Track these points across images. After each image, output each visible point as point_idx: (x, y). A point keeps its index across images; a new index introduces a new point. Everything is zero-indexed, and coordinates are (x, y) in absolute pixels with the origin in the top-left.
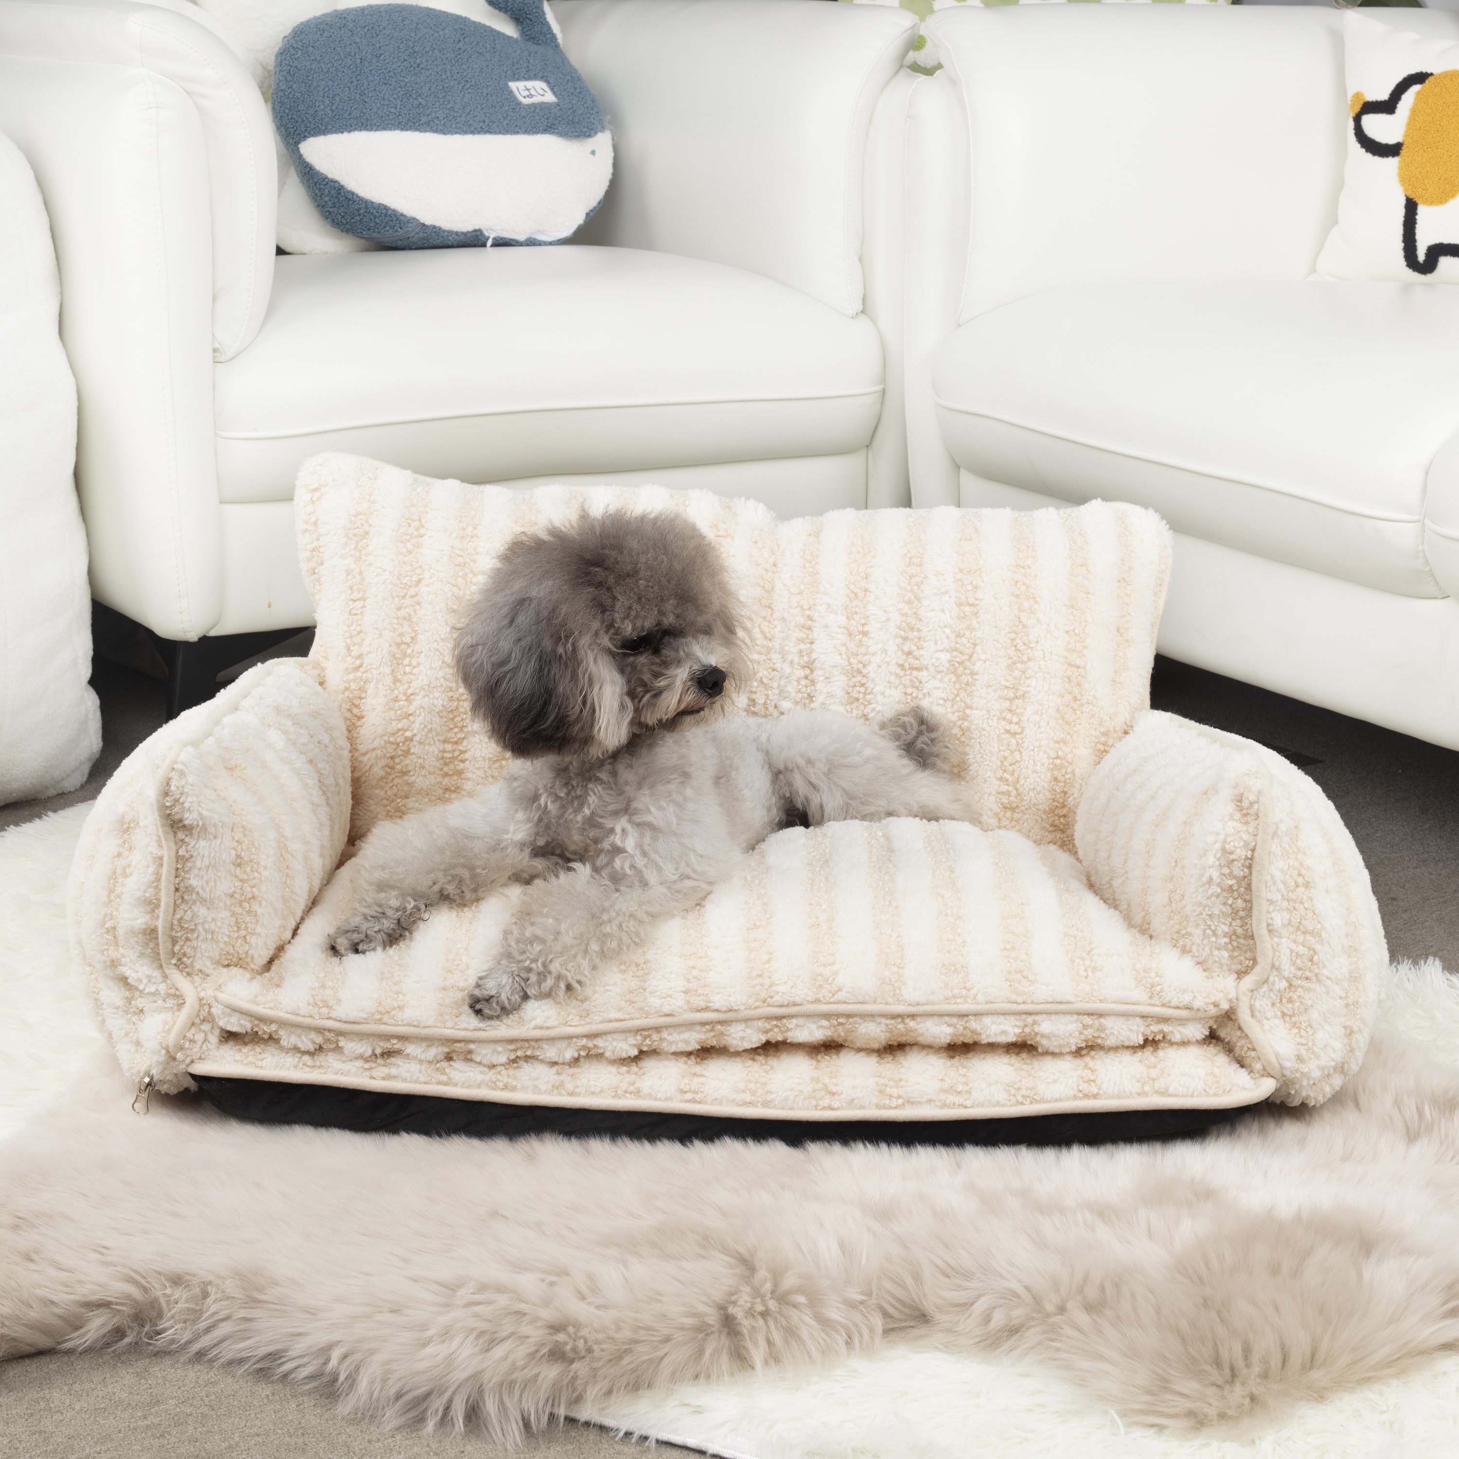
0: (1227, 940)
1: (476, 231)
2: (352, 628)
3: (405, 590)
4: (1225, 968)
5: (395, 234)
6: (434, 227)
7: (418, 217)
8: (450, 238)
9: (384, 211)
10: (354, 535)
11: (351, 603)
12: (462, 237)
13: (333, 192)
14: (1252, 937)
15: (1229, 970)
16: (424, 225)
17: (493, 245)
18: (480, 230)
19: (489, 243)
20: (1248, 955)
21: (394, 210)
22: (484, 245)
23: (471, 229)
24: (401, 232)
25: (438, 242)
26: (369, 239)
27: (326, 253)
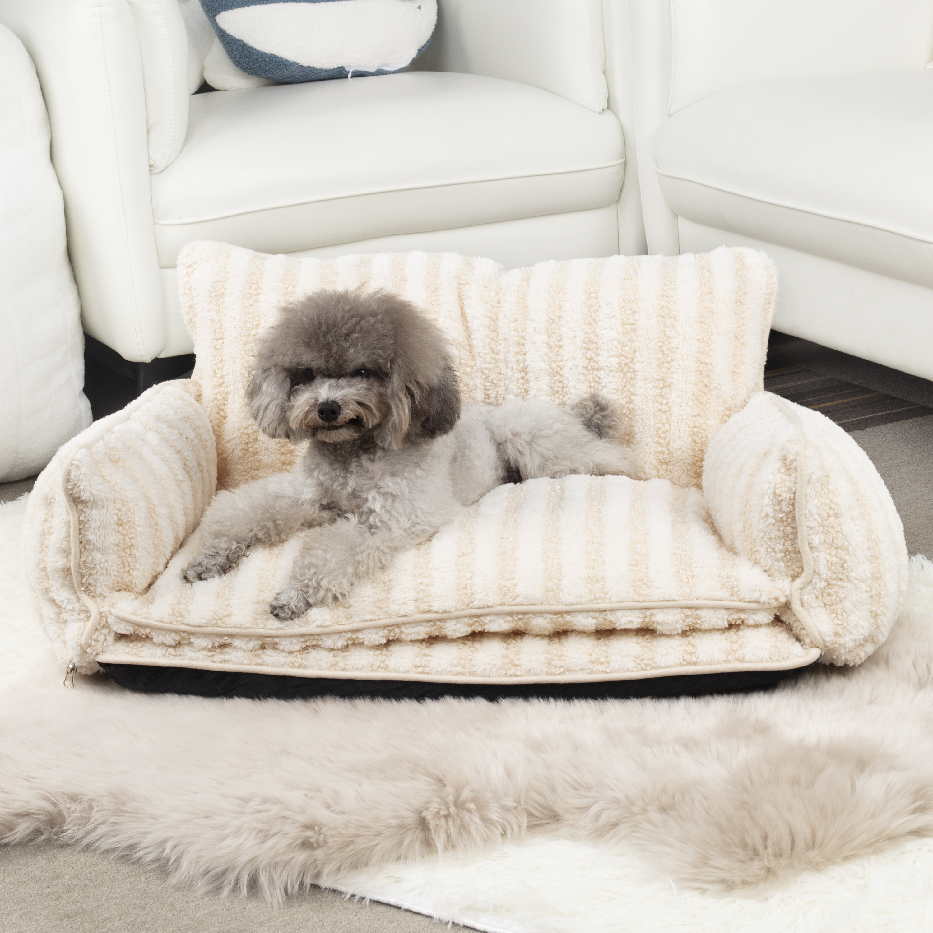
0: (782, 555)
1: (339, 68)
2: (216, 358)
3: (249, 332)
4: (783, 573)
5: (284, 74)
6: (310, 67)
7: (298, 62)
8: (322, 74)
9: (274, 59)
10: (215, 296)
11: (215, 341)
12: (330, 73)
13: (240, 48)
14: (799, 552)
15: (787, 575)
16: (302, 66)
17: (353, 77)
18: (342, 67)
19: (350, 75)
20: (798, 564)
21: (281, 58)
22: (346, 77)
23: (336, 67)
24: (287, 72)
25: (314, 77)
26: (267, 78)
27: (240, 89)
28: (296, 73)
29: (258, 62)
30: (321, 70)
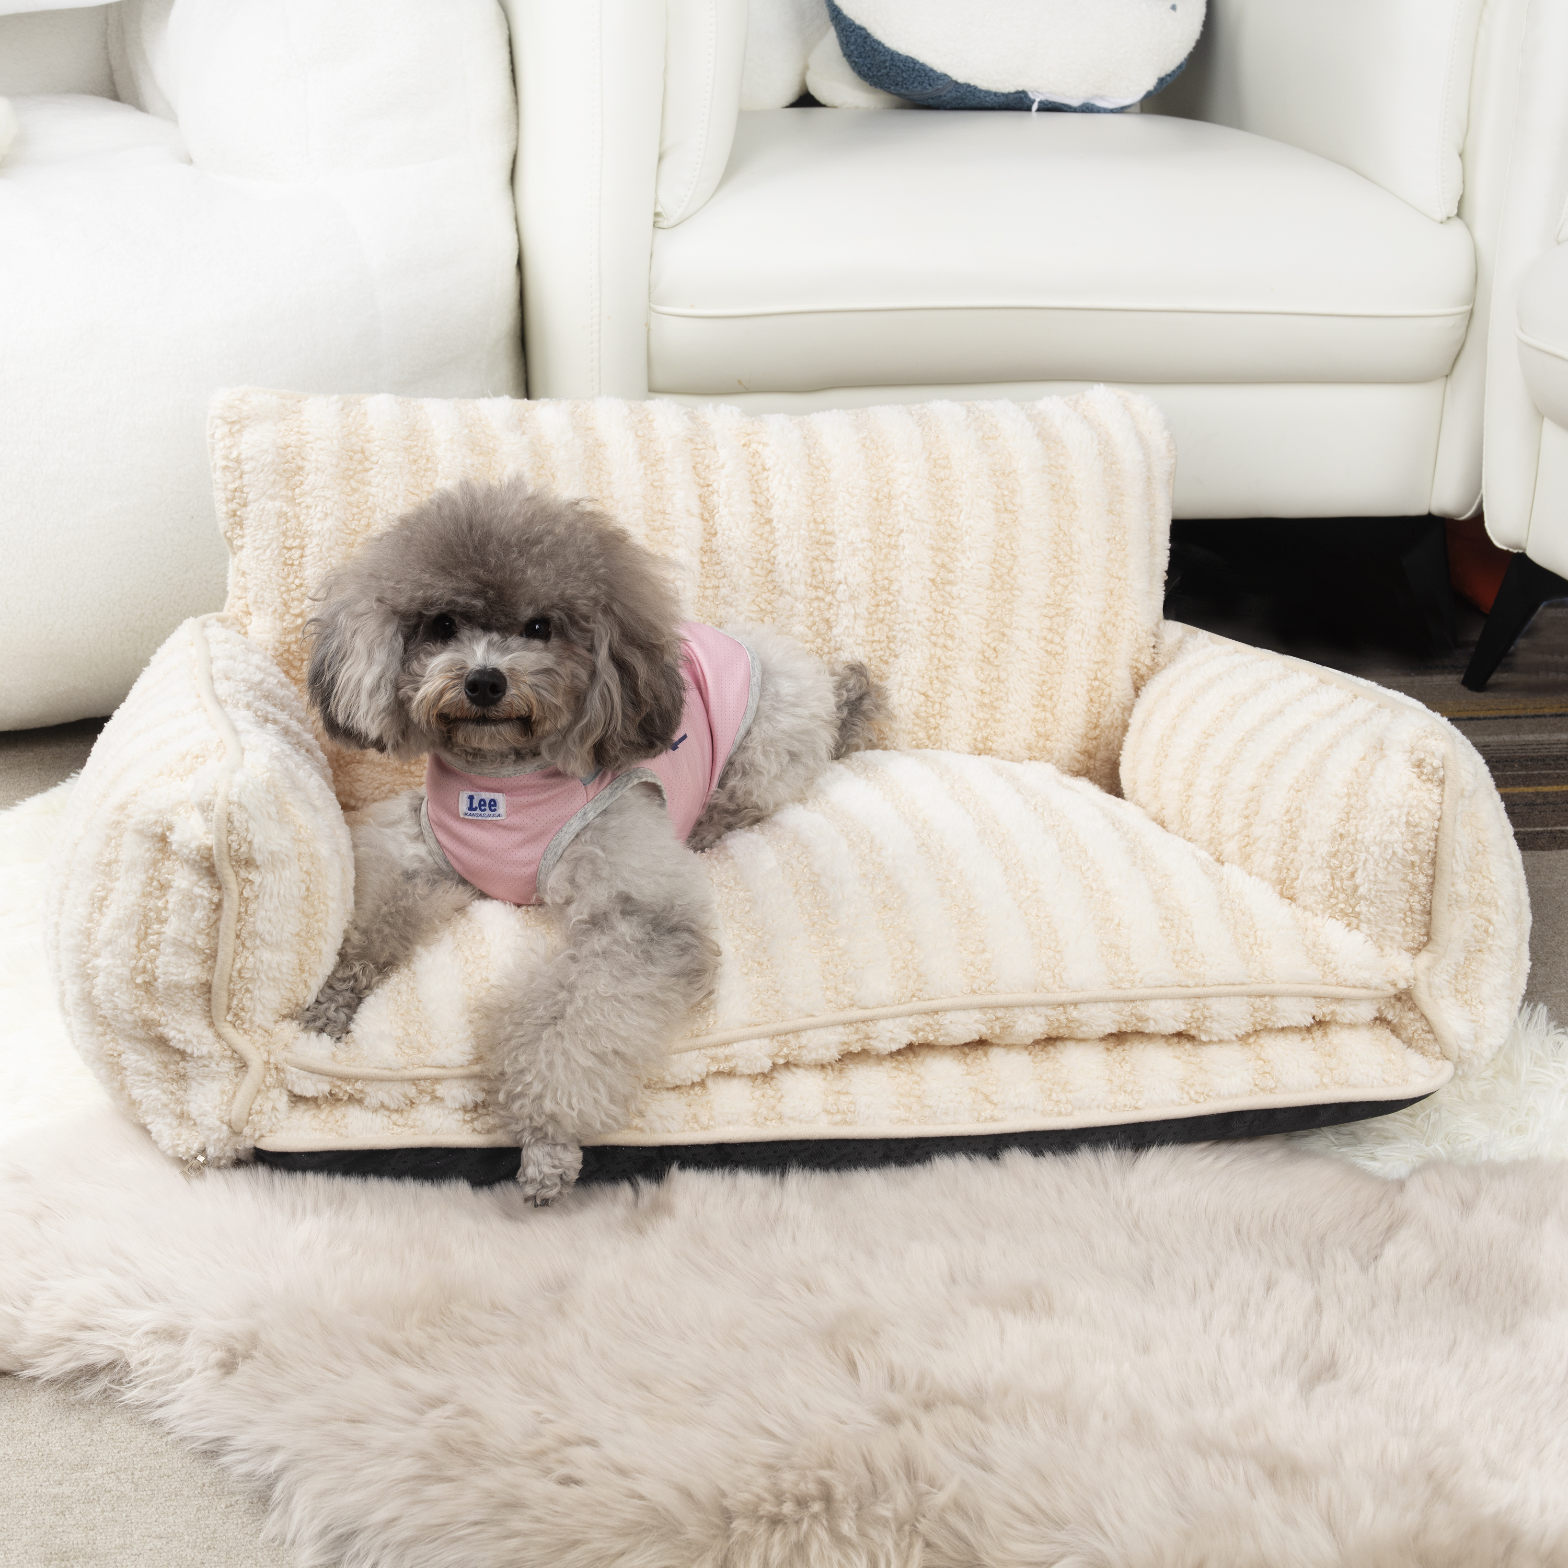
1: (1018, 92)
5: (925, 91)
6: (969, 86)
7: (949, 74)
8: (988, 99)
9: (912, 65)
12: (1002, 99)
13: (859, 40)
16: (956, 83)
17: (1039, 110)
18: (1024, 92)
19: (1035, 107)
21: (923, 65)
22: (1029, 109)
23: (1013, 90)
24: (930, 89)
25: (974, 103)
26: (899, 95)
27: (857, 108)
28: (945, 92)
29: (886, 67)
30: (988, 93)
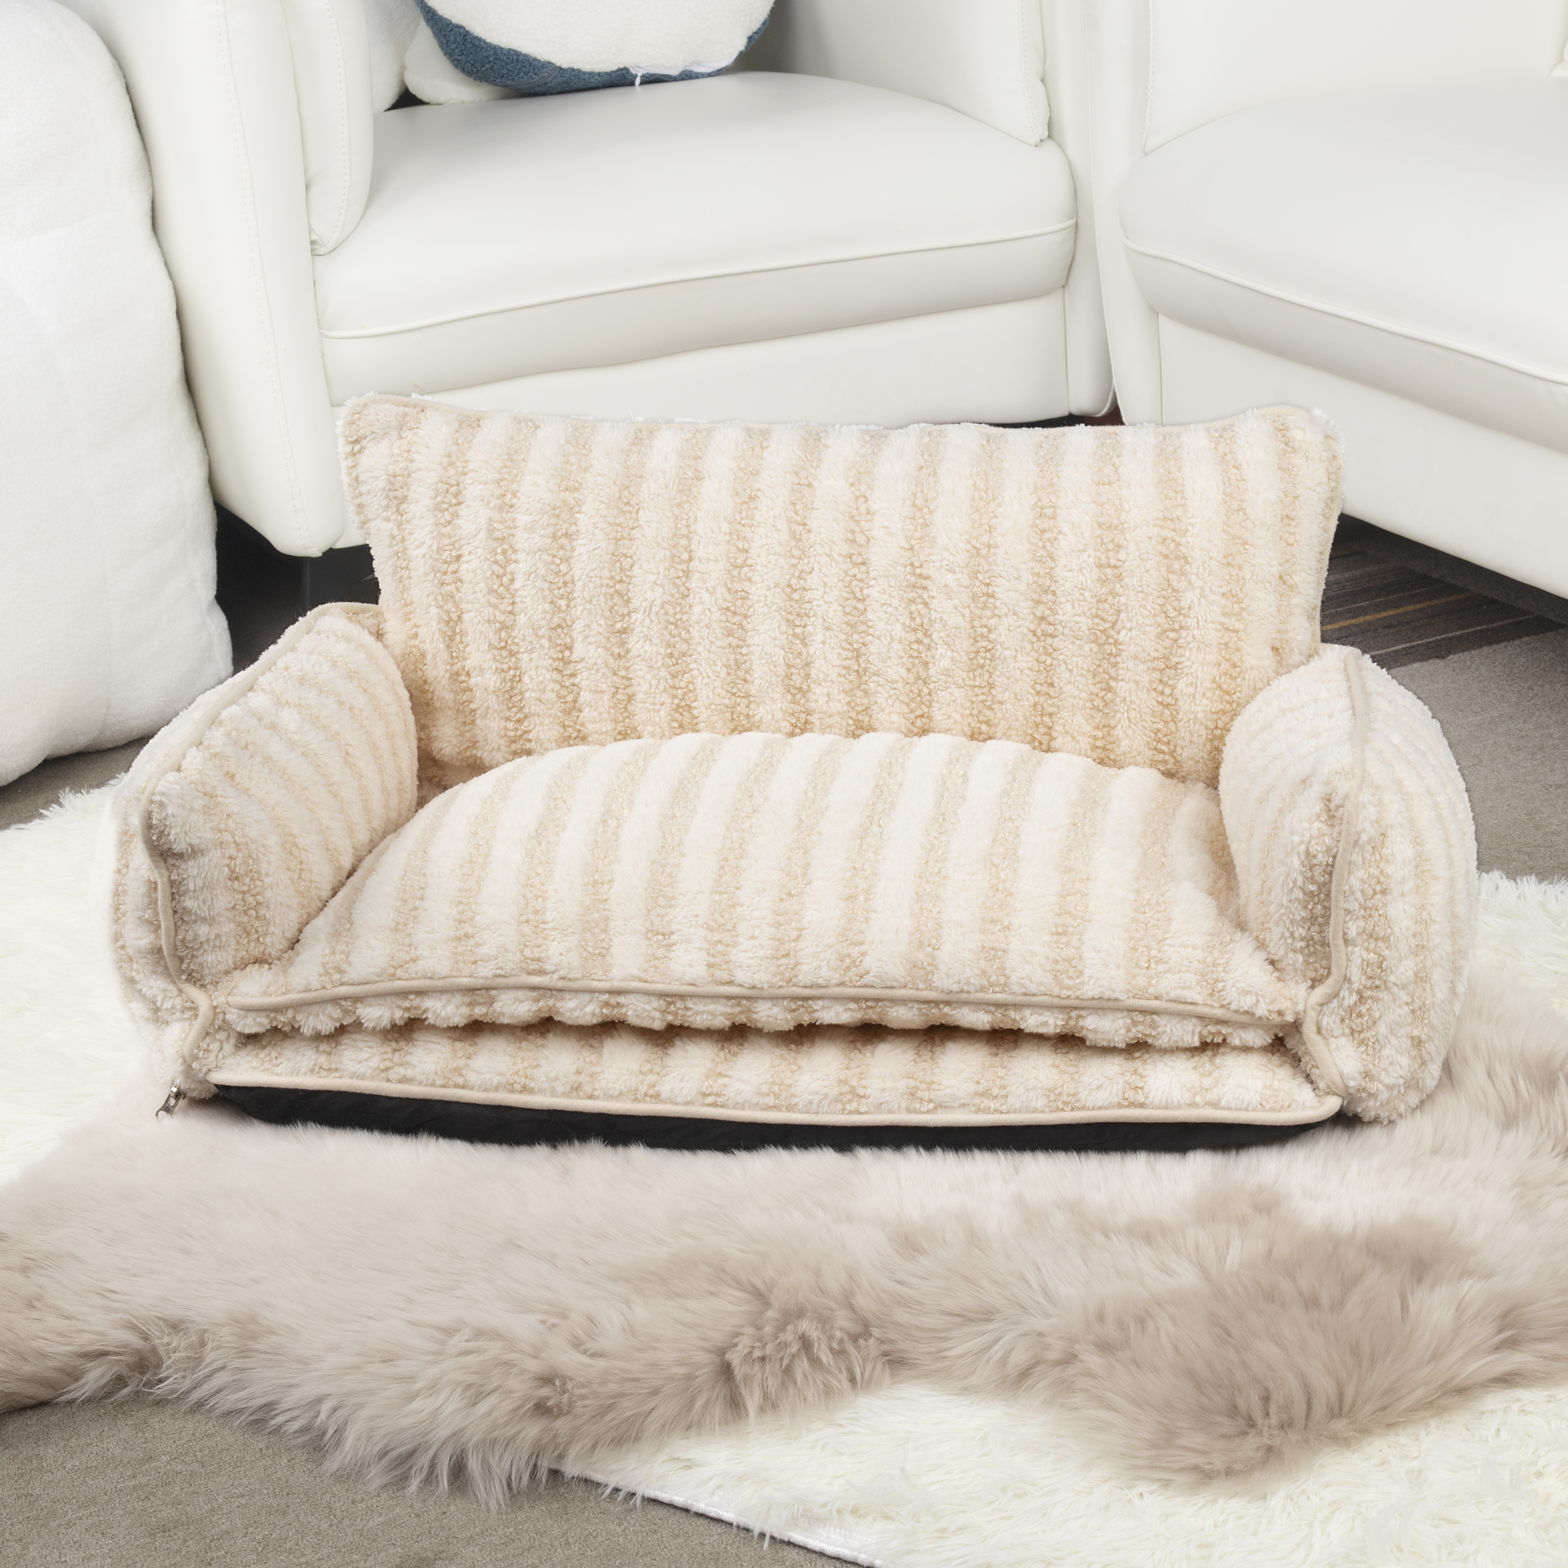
0: (1304, 944)
1: (620, 70)
5: (531, 80)
6: (573, 70)
7: (553, 61)
8: (592, 80)
9: (515, 57)
12: (606, 77)
13: (459, 39)
14: (1328, 945)
15: (1304, 977)
16: (560, 68)
17: (642, 83)
18: (626, 69)
19: (638, 81)
20: (1324, 963)
21: (525, 55)
22: (631, 84)
23: (614, 68)
24: (536, 78)
25: (579, 85)
26: (505, 86)
27: (463, 102)
28: (550, 79)
29: (489, 61)
30: (592, 74)
